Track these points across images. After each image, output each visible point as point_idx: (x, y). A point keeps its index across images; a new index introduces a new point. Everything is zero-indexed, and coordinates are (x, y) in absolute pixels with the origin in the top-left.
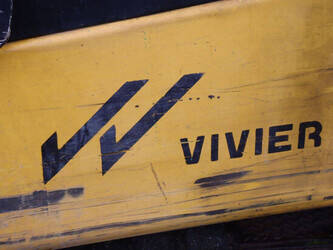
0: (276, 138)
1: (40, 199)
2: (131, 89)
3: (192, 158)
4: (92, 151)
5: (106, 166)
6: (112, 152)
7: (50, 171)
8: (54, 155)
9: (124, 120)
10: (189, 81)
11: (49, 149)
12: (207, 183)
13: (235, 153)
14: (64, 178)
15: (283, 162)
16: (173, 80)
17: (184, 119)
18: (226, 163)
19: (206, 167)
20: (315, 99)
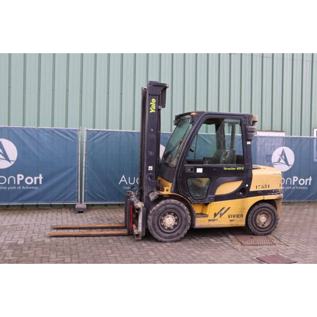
0: (238, 216)
1: (214, 220)
2: (224, 208)
3: (229, 217)
4: (219, 215)
5: (220, 217)
6: (221, 215)
7: (215, 217)
8: (215, 215)
9: (223, 212)
10: (229, 208)
11: (215, 214)
12: (231, 221)
13: (234, 217)
14: (216, 218)
15: (239, 219)
16: (227, 208)
17: (229, 213)
18: (233, 219)
19: (231, 219)
20: (242, 212)
